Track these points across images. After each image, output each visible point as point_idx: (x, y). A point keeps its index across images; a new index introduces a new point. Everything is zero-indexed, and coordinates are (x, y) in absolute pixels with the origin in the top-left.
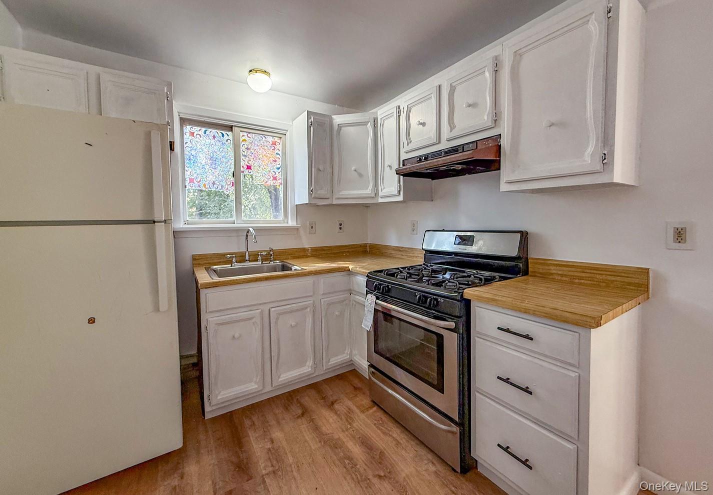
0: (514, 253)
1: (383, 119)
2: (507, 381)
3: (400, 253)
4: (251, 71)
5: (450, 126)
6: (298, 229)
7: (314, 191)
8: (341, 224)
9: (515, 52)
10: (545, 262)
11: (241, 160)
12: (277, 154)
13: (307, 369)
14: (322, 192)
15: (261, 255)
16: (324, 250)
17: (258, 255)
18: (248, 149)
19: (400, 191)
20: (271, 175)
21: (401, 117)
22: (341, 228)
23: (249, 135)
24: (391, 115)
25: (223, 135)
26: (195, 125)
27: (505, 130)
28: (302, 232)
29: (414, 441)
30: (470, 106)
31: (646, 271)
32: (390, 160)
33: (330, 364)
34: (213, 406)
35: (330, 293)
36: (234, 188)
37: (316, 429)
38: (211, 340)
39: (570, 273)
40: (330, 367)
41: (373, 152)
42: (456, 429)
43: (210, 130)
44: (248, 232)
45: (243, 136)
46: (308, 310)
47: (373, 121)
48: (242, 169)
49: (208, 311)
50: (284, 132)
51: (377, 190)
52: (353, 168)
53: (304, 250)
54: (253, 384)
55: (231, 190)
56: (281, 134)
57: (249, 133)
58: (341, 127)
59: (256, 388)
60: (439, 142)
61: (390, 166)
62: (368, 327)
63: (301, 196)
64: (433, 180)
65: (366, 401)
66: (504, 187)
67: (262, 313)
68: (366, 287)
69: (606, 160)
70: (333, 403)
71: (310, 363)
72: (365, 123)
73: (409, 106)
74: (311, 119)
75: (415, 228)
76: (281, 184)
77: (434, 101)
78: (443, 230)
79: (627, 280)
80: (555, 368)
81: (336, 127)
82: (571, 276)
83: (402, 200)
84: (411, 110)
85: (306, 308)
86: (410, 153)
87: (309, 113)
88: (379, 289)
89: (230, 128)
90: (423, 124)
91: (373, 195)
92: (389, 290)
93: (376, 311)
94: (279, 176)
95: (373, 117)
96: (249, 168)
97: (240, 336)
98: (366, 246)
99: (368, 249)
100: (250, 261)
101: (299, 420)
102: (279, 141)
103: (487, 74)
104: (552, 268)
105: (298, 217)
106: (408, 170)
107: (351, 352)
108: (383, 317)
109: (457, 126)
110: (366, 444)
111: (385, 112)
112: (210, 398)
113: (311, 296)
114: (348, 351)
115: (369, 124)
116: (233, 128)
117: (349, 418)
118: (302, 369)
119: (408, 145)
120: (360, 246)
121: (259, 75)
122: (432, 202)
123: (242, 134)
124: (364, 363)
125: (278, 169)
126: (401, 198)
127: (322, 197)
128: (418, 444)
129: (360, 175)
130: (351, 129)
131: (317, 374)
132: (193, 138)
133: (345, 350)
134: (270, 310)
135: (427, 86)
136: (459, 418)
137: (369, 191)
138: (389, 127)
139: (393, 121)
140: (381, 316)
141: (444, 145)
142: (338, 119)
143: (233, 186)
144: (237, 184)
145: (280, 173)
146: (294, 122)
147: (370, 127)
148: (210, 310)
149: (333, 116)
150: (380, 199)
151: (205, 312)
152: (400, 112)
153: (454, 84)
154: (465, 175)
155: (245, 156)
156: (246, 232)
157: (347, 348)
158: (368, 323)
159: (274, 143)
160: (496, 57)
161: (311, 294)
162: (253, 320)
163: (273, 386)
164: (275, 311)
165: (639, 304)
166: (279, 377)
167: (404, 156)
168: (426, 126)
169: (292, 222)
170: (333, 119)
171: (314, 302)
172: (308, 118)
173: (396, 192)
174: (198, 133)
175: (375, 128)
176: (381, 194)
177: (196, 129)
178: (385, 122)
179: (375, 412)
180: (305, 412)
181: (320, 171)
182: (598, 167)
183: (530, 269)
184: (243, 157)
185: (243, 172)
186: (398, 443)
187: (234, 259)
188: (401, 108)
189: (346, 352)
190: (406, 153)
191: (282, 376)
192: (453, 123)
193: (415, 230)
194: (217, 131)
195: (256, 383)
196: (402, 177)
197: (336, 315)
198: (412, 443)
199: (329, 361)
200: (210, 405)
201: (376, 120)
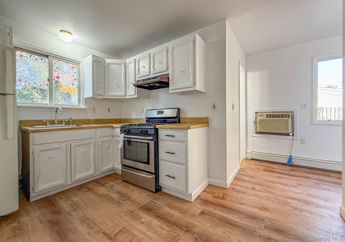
0: (175, 116)
1: (129, 63)
2: (169, 153)
3: (137, 121)
4: (61, 31)
5: (154, 69)
6: (86, 110)
7: (95, 91)
8: (109, 109)
9: (172, 47)
10: (184, 118)
11: (54, 73)
12: (75, 73)
13: (91, 172)
14: (99, 92)
15: (64, 121)
16: (101, 121)
17: (63, 121)
18: (57, 68)
19: (135, 93)
20: (71, 82)
21: (136, 63)
22: (109, 111)
23: (58, 61)
24: (131, 62)
25: (42, 59)
26: (23, 51)
27: (170, 72)
28: (88, 111)
29: (139, 188)
30: (160, 62)
31: (208, 118)
32: (132, 80)
33: (103, 169)
34: (36, 193)
35: (103, 137)
36: (48, 87)
37: (96, 193)
38: (36, 159)
39: (191, 121)
40: (103, 171)
41: (124, 77)
42: (153, 176)
43: (33, 56)
44: (57, 109)
45: (55, 61)
46: (92, 144)
47: (124, 64)
48: (54, 78)
49: (34, 144)
50: (79, 63)
51: (126, 93)
52: (115, 83)
53: (89, 120)
54: (60, 181)
55: (47, 88)
56: (77, 63)
57: (59, 60)
58: (109, 64)
59: (62, 182)
60: (150, 75)
61: (132, 83)
62: (120, 147)
63: (88, 93)
64: (149, 90)
65: (120, 181)
66: (170, 91)
67: (66, 146)
68: (120, 132)
69: (194, 83)
70: (104, 185)
71: (92, 169)
72: (121, 64)
73: (139, 60)
74: (94, 58)
75: (143, 110)
76: (76, 87)
77: (148, 59)
78: (153, 110)
79: (204, 121)
80: (180, 144)
81: (107, 64)
82: (191, 122)
83: (136, 97)
84: (140, 61)
85: (90, 144)
86: (139, 78)
87: (93, 56)
88: (125, 131)
89: (47, 56)
90: (144, 67)
91: (124, 95)
92: (130, 130)
93: (124, 141)
94: (76, 83)
95: (124, 62)
96: (58, 77)
97: (53, 157)
98: (122, 120)
99: (122, 121)
100: (57, 124)
101: (87, 192)
102: (76, 67)
103: (165, 52)
104: (186, 120)
105: (86, 104)
106: (138, 84)
107: (113, 164)
108: (127, 143)
109: (156, 69)
110: (120, 193)
111: (130, 60)
112: (34, 189)
113: (94, 138)
114: (112, 164)
115: (123, 65)
116: (49, 56)
117: (112, 187)
118: (89, 172)
119: (139, 75)
120: (119, 119)
121: (65, 33)
122: (149, 99)
123: (54, 60)
124: (119, 167)
125: (75, 80)
126: (136, 96)
127: (99, 94)
128: (141, 189)
129: (118, 86)
130: (114, 66)
131: (96, 175)
132: (22, 58)
133: (111, 163)
134: (71, 144)
135: (145, 54)
136: (155, 172)
137: (122, 93)
138: (131, 67)
139: (133, 64)
140: (126, 142)
141: (152, 76)
142: (108, 61)
143: (47, 86)
144: (50, 85)
145: (77, 82)
146: (84, 58)
147: (123, 66)
148: (35, 144)
149: (105, 59)
150: (127, 96)
151: (32, 144)
152: (135, 61)
153: (155, 54)
154: (160, 88)
155: (56, 72)
156: (56, 109)
157: (111, 162)
158: (121, 145)
159: (73, 67)
160: (167, 48)
161: (93, 137)
162: (62, 149)
163: (72, 181)
164: (74, 144)
165: (205, 126)
166: (76, 177)
167: (137, 79)
168: (146, 68)
169: (82, 106)
170: (105, 60)
171: (95, 140)
172: (93, 58)
173: (134, 94)
174: (25, 56)
175: (125, 67)
176: (128, 94)
177: (24, 54)
178: (130, 65)
179: (124, 183)
180: (89, 190)
181: (99, 82)
182: (193, 85)
183: (181, 121)
184: (54, 72)
185: (54, 79)
186: (133, 190)
187: (48, 122)
188: (136, 60)
189: (111, 164)
190: (138, 78)
191: (77, 176)
192: (155, 68)
193: (143, 111)
194: (38, 57)
195: (62, 180)
196: (136, 87)
197: (106, 147)
198: (139, 189)
199: (102, 168)
200: (34, 193)
201: (125, 63)
